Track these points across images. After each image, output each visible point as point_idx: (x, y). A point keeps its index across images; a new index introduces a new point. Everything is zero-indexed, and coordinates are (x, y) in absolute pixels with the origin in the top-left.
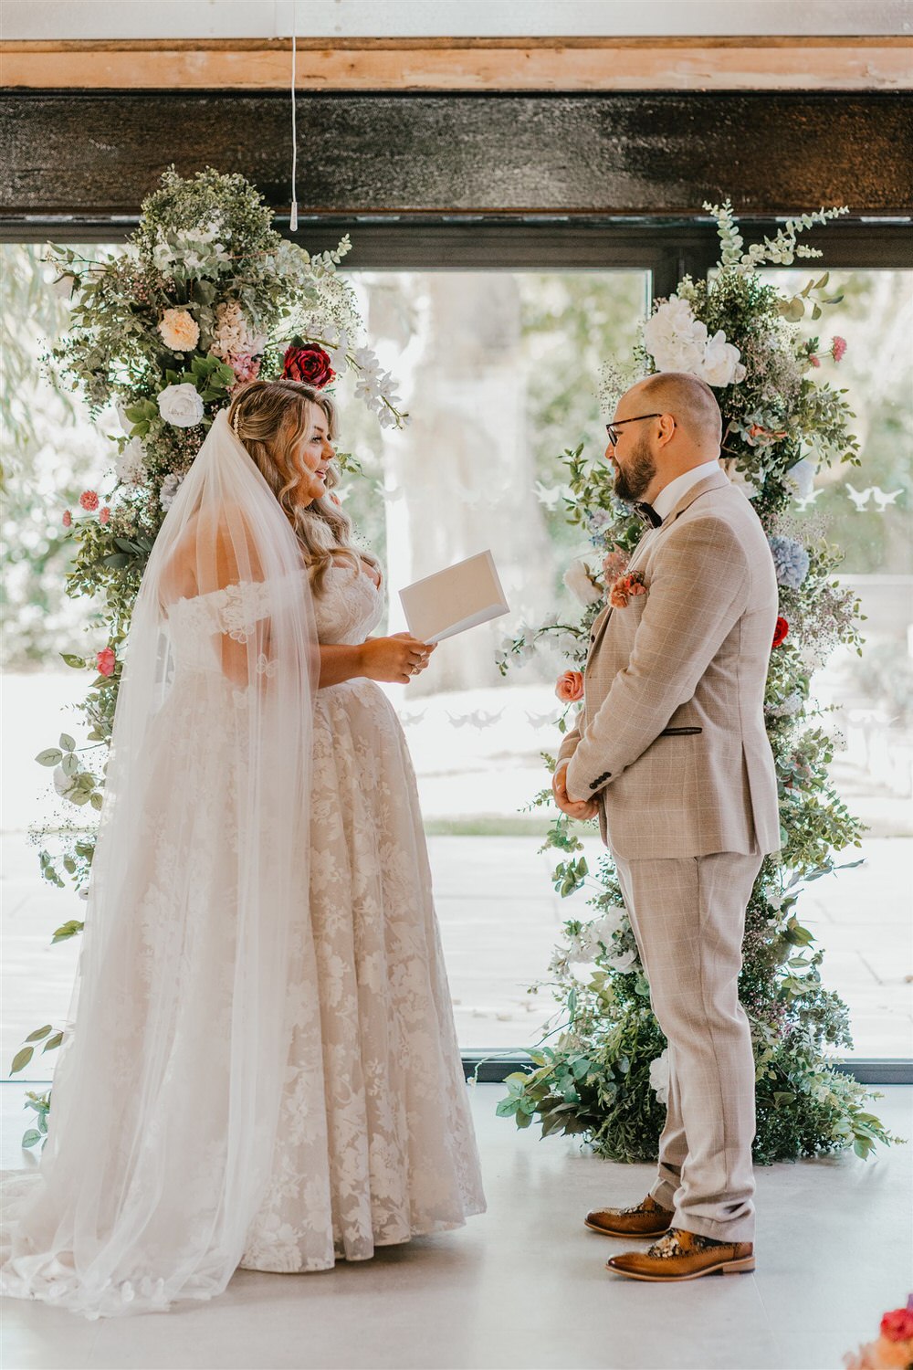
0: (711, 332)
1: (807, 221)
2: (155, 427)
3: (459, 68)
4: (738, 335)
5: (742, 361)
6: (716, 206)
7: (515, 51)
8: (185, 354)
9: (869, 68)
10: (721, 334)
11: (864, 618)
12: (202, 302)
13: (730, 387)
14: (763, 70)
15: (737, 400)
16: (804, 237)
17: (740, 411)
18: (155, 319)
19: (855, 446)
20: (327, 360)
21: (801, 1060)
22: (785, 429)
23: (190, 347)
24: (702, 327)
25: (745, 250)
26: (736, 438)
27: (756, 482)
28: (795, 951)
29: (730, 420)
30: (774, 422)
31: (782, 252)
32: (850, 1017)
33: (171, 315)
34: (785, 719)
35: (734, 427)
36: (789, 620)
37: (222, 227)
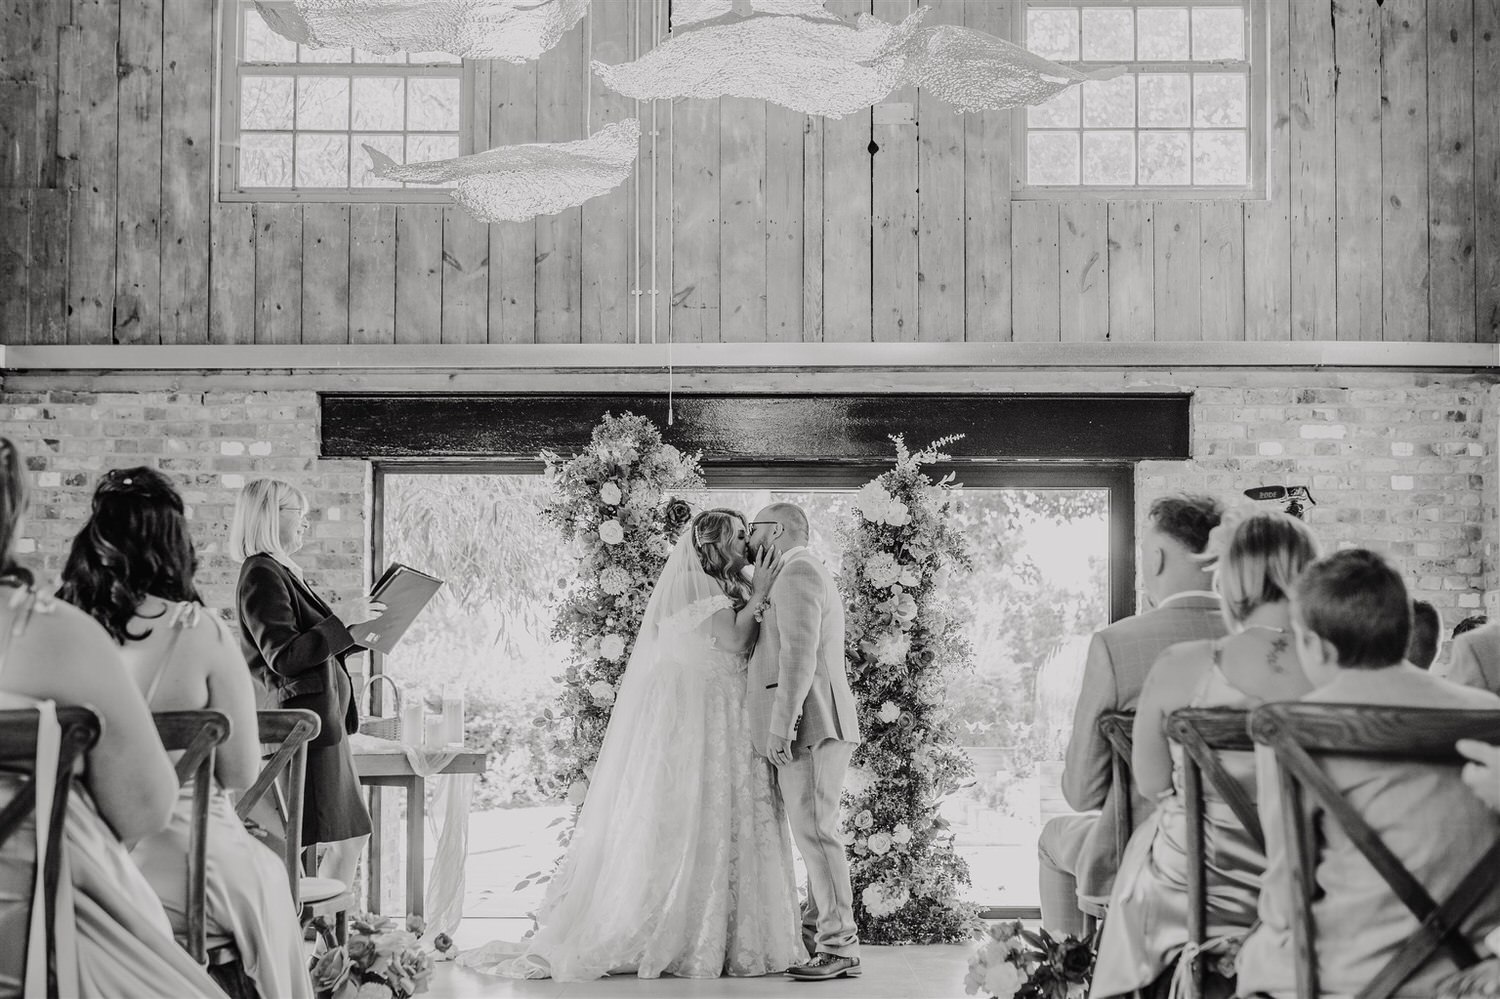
0: (893, 497)
1: (943, 441)
2: (598, 545)
4: (907, 499)
5: (909, 513)
6: (895, 437)
7: (790, 372)
8: (613, 507)
12: (621, 476)
13: (903, 527)
14: (918, 383)
15: (906, 532)
16: (940, 450)
17: (909, 537)
18: (598, 488)
19: (969, 562)
20: (689, 510)
21: (944, 892)
22: (933, 546)
23: (616, 502)
24: (888, 494)
25: (911, 456)
26: (906, 553)
27: (917, 577)
28: (940, 833)
29: (902, 543)
30: (926, 542)
31: (930, 457)
32: (969, 869)
33: (607, 485)
34: (934, 706)
35: (905, 547)
36: (936, 653)
37: (634, 441)
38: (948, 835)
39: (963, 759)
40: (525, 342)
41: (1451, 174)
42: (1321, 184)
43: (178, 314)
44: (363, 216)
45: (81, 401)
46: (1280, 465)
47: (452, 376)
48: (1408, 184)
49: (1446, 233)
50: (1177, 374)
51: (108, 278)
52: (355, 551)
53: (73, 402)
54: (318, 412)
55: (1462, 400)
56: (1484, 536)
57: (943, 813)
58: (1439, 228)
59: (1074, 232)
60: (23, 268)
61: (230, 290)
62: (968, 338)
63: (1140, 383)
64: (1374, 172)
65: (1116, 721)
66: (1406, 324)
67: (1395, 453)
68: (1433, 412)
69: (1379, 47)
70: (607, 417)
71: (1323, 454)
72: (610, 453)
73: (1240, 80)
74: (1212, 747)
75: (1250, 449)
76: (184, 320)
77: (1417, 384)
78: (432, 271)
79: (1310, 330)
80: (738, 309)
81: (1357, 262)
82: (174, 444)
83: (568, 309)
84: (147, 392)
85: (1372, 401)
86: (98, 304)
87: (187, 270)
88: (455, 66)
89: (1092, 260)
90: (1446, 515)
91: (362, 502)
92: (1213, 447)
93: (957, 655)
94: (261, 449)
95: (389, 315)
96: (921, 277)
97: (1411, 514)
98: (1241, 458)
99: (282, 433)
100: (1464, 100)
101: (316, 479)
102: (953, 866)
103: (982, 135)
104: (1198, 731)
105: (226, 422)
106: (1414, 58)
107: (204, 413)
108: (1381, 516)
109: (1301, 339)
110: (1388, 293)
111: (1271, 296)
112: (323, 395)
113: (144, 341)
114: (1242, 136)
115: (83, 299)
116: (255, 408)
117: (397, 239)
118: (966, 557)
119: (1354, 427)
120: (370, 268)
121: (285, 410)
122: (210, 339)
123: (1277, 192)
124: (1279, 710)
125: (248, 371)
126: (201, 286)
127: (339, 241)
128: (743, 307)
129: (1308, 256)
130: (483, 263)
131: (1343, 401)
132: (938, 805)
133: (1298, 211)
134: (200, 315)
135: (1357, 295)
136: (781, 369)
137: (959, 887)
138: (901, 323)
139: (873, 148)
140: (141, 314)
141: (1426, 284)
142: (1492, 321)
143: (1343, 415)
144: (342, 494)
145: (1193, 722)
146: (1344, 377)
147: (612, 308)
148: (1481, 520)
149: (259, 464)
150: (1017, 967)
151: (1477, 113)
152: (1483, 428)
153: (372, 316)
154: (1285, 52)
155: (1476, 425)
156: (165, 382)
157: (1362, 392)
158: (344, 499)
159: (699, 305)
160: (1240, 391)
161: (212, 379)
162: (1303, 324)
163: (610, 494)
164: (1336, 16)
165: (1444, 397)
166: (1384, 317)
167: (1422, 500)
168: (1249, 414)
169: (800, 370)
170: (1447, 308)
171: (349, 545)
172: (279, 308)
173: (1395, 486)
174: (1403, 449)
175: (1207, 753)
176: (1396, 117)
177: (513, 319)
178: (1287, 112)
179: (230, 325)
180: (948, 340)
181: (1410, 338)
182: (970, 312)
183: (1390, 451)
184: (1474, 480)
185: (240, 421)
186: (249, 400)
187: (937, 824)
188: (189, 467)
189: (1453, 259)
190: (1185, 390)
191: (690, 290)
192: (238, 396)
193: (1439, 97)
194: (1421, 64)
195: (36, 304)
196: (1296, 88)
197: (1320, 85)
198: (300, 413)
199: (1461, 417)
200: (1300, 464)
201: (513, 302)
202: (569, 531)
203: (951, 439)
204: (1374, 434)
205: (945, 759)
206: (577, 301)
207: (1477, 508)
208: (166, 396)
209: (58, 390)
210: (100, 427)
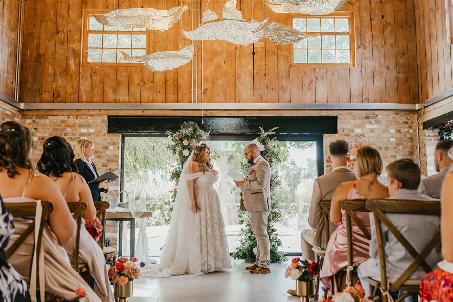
1: (273, 129)
2: (182, 156)
4: (264, 144)
5: (265, 148)
6: (261, 127)
7: (233, 111)
9: (281, 114)
10: (262, 144)
11: (282, 185)
12: (189, 138)
13: (263, 151)
15: (264, 153)
16: (273, 131)
17: (265, 154)
18: (183, 141)
21: (275, 249)
22: (271, 156)
23: (187, 145)
24: (259, 142)
25: (265, 133)
28: (274, 233)
30: (269, 155)
31: (270, 133)
32: (281, 243)
33: (185, 140)
37: (192, 129)
38: (276, 233)
39: (280, 213)
40: (163, 102)
41: (402, 61)
42: (369, 63)
43: (70, 95)
44: (120, 70)
45: (44, 118)
46: (361, 135)
47: (143, 112)
48: (391, 63)
49: (401, 76)
50: (334, 112)
51: (52, 85)
52: (116, 158)
53: (41, 118)
54: (107, 121)
55: (407, 118)
56: (414, 153)
58: (400, 75)
59: (306, 75)
60: (29, 83)
61: (84, 89)
62: (279, 102)
63: (324, 114)
64: (383, 60)
65: (325, 203)
66: (392, 99)
67: (390, 132)
68: (400, 121)
69: (383, 29)
70: (185, 122)
71: (372, 132)
72: (186, 132)
73: (347, 37)
74: (353, 210)
75: (353, 131)
76: (72, 97)
77: (395, 114)
78: (138, 84)
79: (367, 100)
80: (219, 94)
81: (379, 83)
82: (68, 129)
83: (174, 94)
84: (61, 116)
85: (384, 119)
86: (49, 92)
87: (73, 84)
88: (145, 32)
89: (311, 82)
90: (404, 148)
91: (119, 145)
92: (343, 130)
93: (277, 185)
94: (92, 131)
95: (127, 96)
96: (267, 86)
97: (395, 148)
98: (351, 133)
99: (98, 126)
100: (405, 42)
101: (106, 139)
102: (277, 242)
103: (282, 50)
104: (350, 206)
105: (83, 123)
106: (392, 32)
107: (77, 121)
108: (387, 148)
109: (365, 103)
110: (387, 91)
111: (357, 92)
112: (109, 117)
113: (61, 102)
114: (349, 51)
115: (45, 91)
116: (90, 120)
117: (129, 76)
118: (280, 159)
119: (380, 125)
120: (122, 83)
121: (98, 120)
122: (79, 102)
123: (358, 65)
124: (374, 201)
125: (89, 110)
126: (76, 88)
127: (114, 76)
128: (220, 94)
129: (366, 81)
130: (152, 82)
131: (377, 119)
132: (273, 225)
133: (363, 70)
134: (76, 96)
135: (380, 92)
136: (230, 110)
137: (279, 247)
138: (261, 98)
139: (254, 53)
140: (60, 95)
141: (397, 89)
142: (414, 98)
143: (377, 122)
144: (113, 143)
145: (348, 204)
146: (376, 112)
147: (186, 94)
148: (413, 149)
149: (91, 134)
150: (299, 270)
151: (408, 46)
152: (413, 126)
153: (122, 96)
154: (359, 30)
155: (411, 125)
156: (66, 113)
157: (381, 116)
158: (114, 144)
159: (209, 93)
160: (350, 116)
161: (79, 112)
162: (366, 99)
163: (186, 143)
164: (372, 21)
165: (403, 118)
166: (386, 97)
167: (398, 144)
168: (352, 122)
169: (235, 110)
170: (402, 95)
171: (115, 156)
172: (97, 93)
173: (391, 141)
174: (392, 131)
175: (352, 212)
176: (388, 47)
177: (160, 97)
178: (360, 45)
179: (84, 98)
180: (274, 103)
181: (393, 102)
182: (279, 96)
183: (389, 131)
184: (411, 139)
185: (86, 123)
186: (89, 118)
187: (273, 230)
188: (72, 135)
189: (404, 82)
190: (336, 115)
191: (206, 89)
192: (86, 117)
193: (398, 42)
194: (394, 33)
195: (32, 92)
196: (362, 39)
197: (368, 38)
198: (103, 121)
199: (407, 123)
200: (366, 135)
201: (160, 92)
202: (175, 152)
203: (275, 128)
204: (385, 127)
205: (275, 213)
206: (176, 92)
207: (412, 146)
208: (67, 117)
209: (37, 115)
210: (49, 125)
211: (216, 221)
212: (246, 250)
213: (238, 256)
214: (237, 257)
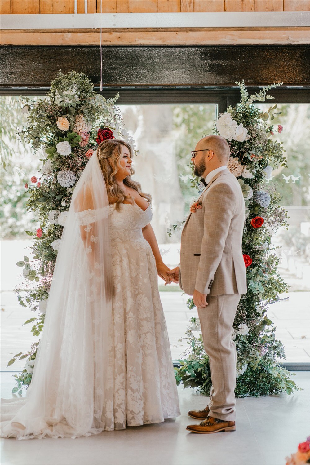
0: (238, 124)
1: (270, 87)
2: (55, 156)
3: (154, 38)
4: (247, 125)
5: (248, 133)
6: (240, 83)
7: (173, 32)
8: (65, 132)
9: (289, 37)
10: (241, 124)
11: (289, 218)
12: (71, 114)
13: (244, 142)
14: (254, 38)
15: (247, 146)
16: (269, 92)
17: (248, 149)
18: (56, 120)
19: (286, 161)
20: (112, 133)
21: (269, 363)
22: (262, 155)
23: (67, 129)
24: (235, 122)
25: (249, 97)
26: (246, 158)
27: (253, 173)
28: (266, 327)
29: (245, 152)
30: (259, 153)
31: (261, 97)
32: (285, 349)
33: (61, 119)
34: (263, 251)
35: (246, 155)
36: (264, 218)
37: (77, 90)
38: (271, 328)
57: (269, 315)
62: (286, 9)
72: (63, 101)
102: (275, 348)
132: (266, 310)
136: (167, 30)
163: (63, 124)
169: (179, 30)
180: (272, 10)
187: (265, 322)
203: (274, 85)
211: (145, 314)
212: (203, 366)
213: (184, 379)
214: (182, 382)
